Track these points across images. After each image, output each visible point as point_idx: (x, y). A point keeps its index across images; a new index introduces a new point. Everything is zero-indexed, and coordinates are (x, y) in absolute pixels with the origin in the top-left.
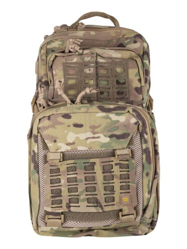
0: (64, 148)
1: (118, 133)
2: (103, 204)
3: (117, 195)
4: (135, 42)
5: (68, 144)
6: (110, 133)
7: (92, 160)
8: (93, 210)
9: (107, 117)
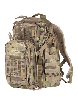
0: (11, 54)
1: (22, 50)
2: (18, 75)
3: (22, 72)
4: (39, 23)
5: (12, 53)
6: (20, 50)
7: (16, 59)
8: (16, 76)
9: (19, 45)
